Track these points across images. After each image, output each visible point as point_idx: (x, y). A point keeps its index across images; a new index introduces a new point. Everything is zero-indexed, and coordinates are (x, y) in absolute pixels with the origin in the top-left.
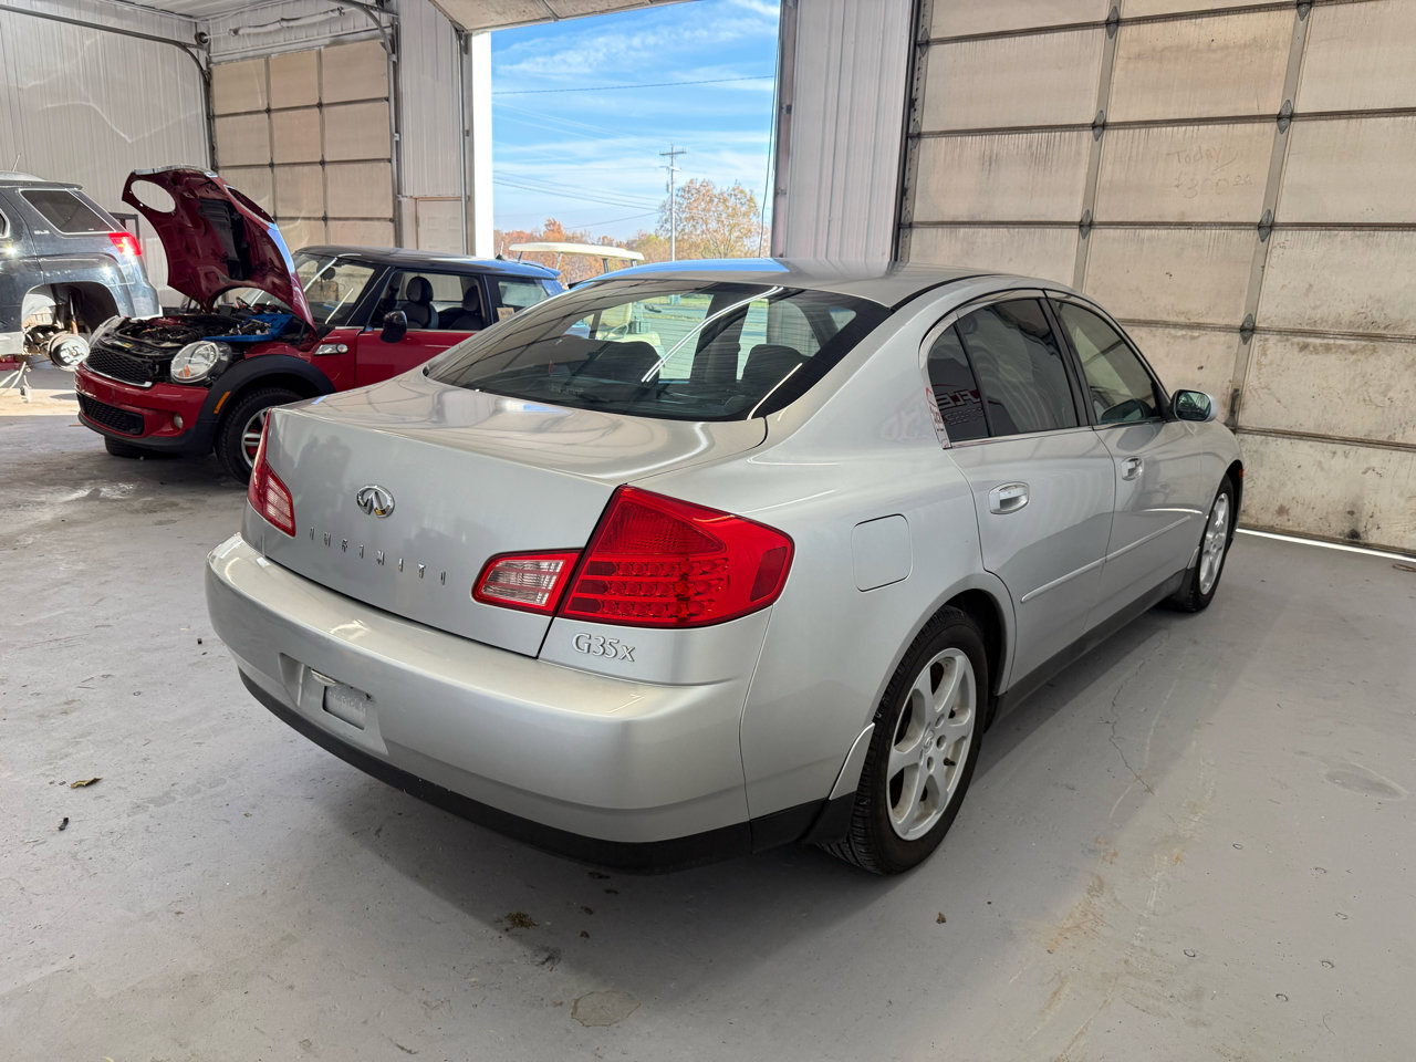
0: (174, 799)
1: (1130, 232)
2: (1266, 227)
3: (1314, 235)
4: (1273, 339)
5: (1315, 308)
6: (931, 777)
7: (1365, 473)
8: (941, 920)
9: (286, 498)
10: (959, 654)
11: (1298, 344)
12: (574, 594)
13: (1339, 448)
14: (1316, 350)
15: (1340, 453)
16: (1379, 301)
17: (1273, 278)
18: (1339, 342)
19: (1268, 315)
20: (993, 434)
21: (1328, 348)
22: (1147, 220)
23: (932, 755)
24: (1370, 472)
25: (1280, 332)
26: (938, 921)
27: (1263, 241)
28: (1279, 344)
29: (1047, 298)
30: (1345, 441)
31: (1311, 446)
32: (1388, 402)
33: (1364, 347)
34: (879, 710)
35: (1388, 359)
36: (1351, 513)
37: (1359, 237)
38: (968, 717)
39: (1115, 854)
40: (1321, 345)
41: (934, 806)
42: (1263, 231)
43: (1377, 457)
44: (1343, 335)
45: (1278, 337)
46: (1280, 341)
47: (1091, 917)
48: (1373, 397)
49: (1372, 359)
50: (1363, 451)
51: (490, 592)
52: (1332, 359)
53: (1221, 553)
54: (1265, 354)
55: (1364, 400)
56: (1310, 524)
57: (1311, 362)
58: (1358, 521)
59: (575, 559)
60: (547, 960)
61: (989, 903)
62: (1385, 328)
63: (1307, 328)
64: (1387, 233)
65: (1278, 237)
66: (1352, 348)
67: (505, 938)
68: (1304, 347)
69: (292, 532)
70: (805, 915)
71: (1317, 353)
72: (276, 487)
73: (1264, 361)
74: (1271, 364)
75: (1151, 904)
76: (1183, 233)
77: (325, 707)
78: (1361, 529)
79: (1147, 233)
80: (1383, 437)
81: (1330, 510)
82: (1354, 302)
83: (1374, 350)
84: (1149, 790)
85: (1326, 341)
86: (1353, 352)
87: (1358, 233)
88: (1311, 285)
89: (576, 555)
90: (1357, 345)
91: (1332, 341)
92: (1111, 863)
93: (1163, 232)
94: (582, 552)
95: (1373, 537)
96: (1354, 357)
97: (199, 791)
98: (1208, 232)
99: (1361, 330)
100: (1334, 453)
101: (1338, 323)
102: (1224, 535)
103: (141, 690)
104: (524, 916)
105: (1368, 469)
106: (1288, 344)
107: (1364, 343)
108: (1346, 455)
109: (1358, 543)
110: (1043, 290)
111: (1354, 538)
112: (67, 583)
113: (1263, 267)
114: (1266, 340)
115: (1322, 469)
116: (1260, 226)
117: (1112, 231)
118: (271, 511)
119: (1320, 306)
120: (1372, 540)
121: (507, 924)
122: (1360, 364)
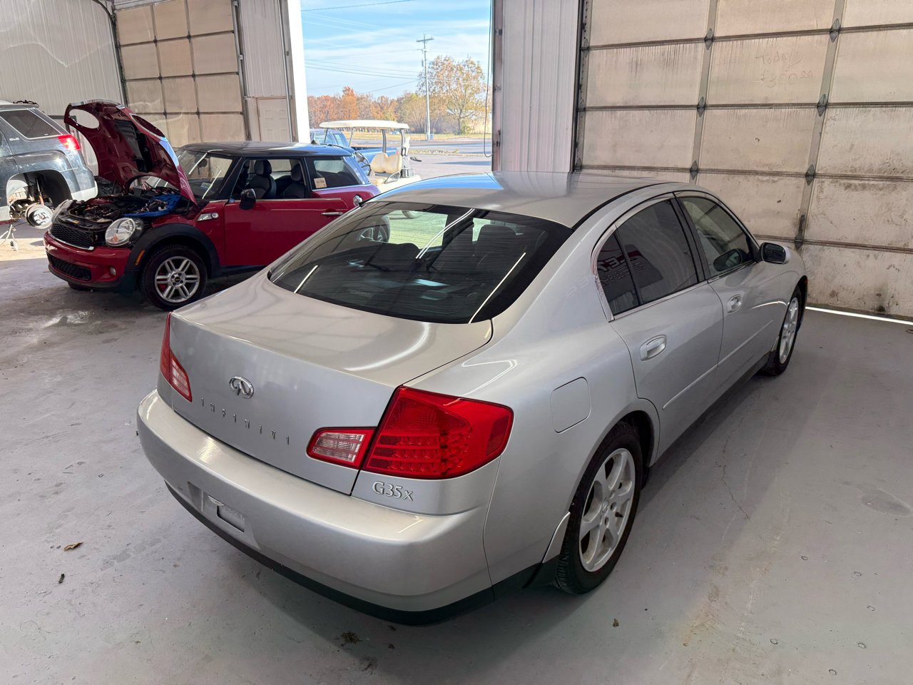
0: (129, 556)
1: (731, 111)
2: (823, 106)
3: (855, 110)
4: (827, 182)
5: (855, 160)
6: (608, 530)
7: (888, 269)
8: (616, 624)
9: (185, 377)
10: (623, 451)
11: (844, 184)
12: (372, 456)
13: (871, 253)
14: (856, 188)
15: (872, 256)
16: (898, 154)
17: (827, 140)
18: (872, 182)
19: (824, 166)
20: (642, 303)
21: (864, 187)
22: (743, 103)
23: (609, 517)
24: (891, 268)
25: (831, 176)
26: (614, 625)
27: (820, 115)
28: (831, 184)
29: (676, 198)
30: (875, 248)
31: (853, 252)
32: (903, 222)
33: (888, 185)
34: (573, 501)
35: (904, 193)
36: (879, 295)
37: (885, 111)
38: (630, 487)
39: (726, 568)
40: (859, 185)
41: (610, 545)
42: (821, 109)
43: (897, 258)
44: (874, 178)
45: (831, 180)
46: (832, 183)
47: (711, 617)
48: (894, 219)
49: (894, 194)
50: (887, 254)
51: (316, 451)
52: (867, 194)
53: (794, 334)
54: (822, 192)
55: (888, 221)
56: (852, 302)
57: (853, 196)
58: (883, 300)
59: (372, 434)
60: (368, 666)
61: (646, 610)
62: (902, 172)
63: (849, 173)
64: (904, 108)
65: (831, 113)
66: (880, 186)
67: (341, 651)
68: (848, 187)
69: (190, 399)
70: (529, 625)
71: (857, 190)
72: (178, 368)
73: (822, 196)
74: (826, 198)
75: (749, 606)
76: (767, 111)
77: (219, 515)
78: (885, 305)
79: (742, 112)
80: (901, 245)
81: (865, 293)
82: (881, 156)
83: (895, 187)
84: (747, 517)
85: (863, 182)
86: (881, 189)
87: (884, 109)
88: (853, 145)
89: (371, 432)
90: (883, 184)
91: (867, 182)
92: (723, 574)
93: (754, 111)
94: (375, 430)
95: (893, 311)
96: (882, 192)
97: (144, 549)
98: (783, 111)
99: (885, 175)
100: (868, 256)
101: (870, 170)
102: (795, 323)
103: (104, 473)
104: (353, 634)
105: (890, 266)
106: (837, 184)
107: (888, 183)
108: (876, 257)
109: (883, 314)
110: (673, 192)
111: (881, 311)
112: (51, 392)
113: (821, 133)
114: (823, 182)
115: (860, 266)
116: (818, 106)
117: (720, 110)
118: (175, 382)
119: (859, 158)
120: (892, 312)
121: (342, 641)
122: (885, 197)
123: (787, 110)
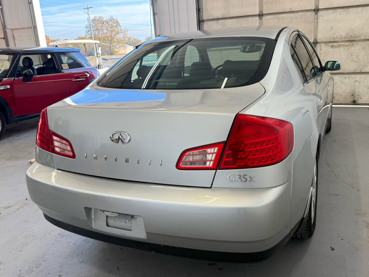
1: (275, 16)
2: (317, 10)
3: (330, 11)
4: (323, 45)
5: (334, 34)
7: (355, 82)
9: (67, 143)
11: (331, 46)
12: (224, 160)
13: (347, 76)
14: (336, 47)
15: (347, 78)
16: (352, 29)
17: (321, 26)
18: (343, 44)
19: (320, 38)
20: (307, 80)
21: (339, 46)
22: (280, 12)
24: (356, 82)
25: (325, 43)
26: (332, 250)
27: (316, 15)
28: (325, 46)
29: (299, 34)
30: (348, 73)
31: (339, 77)
32: (359, 60)
33: (350, 44)
35: (357, 47)
36: (353, 95)
37: (344, 11)
40: (337, 45)
42: (316, 12)
43: (358, 77)
44: (344, 41)
45: (324, 44)
46: (325, 45)
48: (354, 59)
49: (353, 48)
50: (354, 76)
51: (181, 165)
52: (341, 49)
54: (321, 50)
55: (352, 60)
56: (342, 100)
57: (335, 51)
58: (355, 97)
59: (222, 146)
61: (342, 239)
62: (355, 38)
63: (333, 40)
64: (352, 9)
65: (320, 13)
66: (347, 45)
68: (333, 46)
69: (74, 157)
71: (337, 48)
72: (58, 139)
73: (321, 52)
74: (323, 53)
76: (292, 15)
78: (356, 99)
79: (280, 16)
80: (359, 71)
81: (347, 95)
82: (345, 31)
83: (353, 45)
84: (359, 190)
85: (338, 44)
86: (347, 46)
87: (343, 9)
88: (332, 27)
90: (348, 44)
91: (340, 44)
93: (285, 15)
95: (360, 101)
96: (347, 48)
98: (299, 14)
99: (348, 39)
100: (345, 78)
101: (341, 38)
105: (356, 81)
106: (328, 46)
107: (350, 43)
108: (349, 78)
109: (356, 104)
110: (298, 31)
111: (354, 102)
113: (317, 23)
114: (321, 45)
115: (343, 83)
116: (315, 10)
117: (269, 16)
118: (57, 150)
119: (336, 33)
120: (360, 103)
122: (349, 50)
123: (301, 13)
